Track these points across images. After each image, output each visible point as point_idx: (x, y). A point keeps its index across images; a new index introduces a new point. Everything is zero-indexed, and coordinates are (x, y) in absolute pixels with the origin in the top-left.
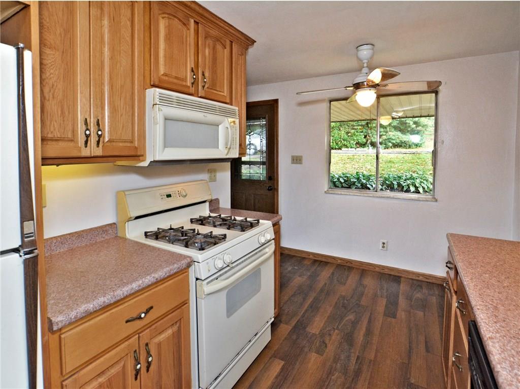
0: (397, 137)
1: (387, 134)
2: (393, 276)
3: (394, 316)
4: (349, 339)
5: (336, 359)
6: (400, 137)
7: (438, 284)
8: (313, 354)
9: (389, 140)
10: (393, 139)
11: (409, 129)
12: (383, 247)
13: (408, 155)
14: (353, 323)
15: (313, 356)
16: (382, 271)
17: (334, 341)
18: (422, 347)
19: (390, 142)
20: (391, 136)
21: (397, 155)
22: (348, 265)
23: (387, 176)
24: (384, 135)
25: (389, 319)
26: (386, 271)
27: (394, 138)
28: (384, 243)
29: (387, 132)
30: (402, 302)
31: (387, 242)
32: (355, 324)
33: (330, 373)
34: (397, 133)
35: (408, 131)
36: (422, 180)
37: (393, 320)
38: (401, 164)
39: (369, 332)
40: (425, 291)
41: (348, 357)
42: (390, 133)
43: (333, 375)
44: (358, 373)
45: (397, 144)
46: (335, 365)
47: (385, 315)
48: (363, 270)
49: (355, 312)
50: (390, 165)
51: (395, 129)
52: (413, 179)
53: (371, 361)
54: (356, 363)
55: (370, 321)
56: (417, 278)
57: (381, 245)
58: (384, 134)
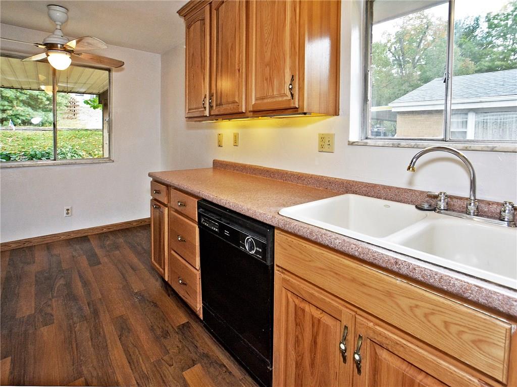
0: (27, 113)
1: (13, 109)
2: (80, 238)
3: (99, 263)
4: (71, 297)
5: (69, 316)
6: (30, 114)
7: (119, 230)
8: (42, 329)
9: (16, 116)
10: (22, 116)
11: (41, 106)
12: (68, 214)
13: (47, 132)
14: (65, 285)
15: (44, 330)
16: (68, 237)
17: (57, 308)
18: (131, 270)
19: (18, 118)
20: (19, 111)
21: (35, 132)
22: (26, 245)
23: (32, 153)
24: (9, 110)
25: (96, 267)
26: (73, 236)
27: (23, 114)
28: (68, 210)
29: (13, 107)
30: (99, 252)
31: (71, 208)
32: (68, 285)
33: (71, 328)
34: (26, 108)
35: (40, 108)
36: (73, 154)
37: (100, 266)
38: (43, 141)
39: (85, 284)
40: (111, 237)
41: (80, 309)
42: (18, 108)
43: (75, 328)
44: (96, 313)
45: (27, 121)
46: (71, 321)
47: (91, 265)
48: (48, 244)
49: (62, 277)
50: (29, 142)
51: (23, 104)
52: (64, 154)
53: (100, 299)
54: (89, 308)
55: (81, 277)
56: (102, 232)
57: (65, 212)
58: (10, 108)
